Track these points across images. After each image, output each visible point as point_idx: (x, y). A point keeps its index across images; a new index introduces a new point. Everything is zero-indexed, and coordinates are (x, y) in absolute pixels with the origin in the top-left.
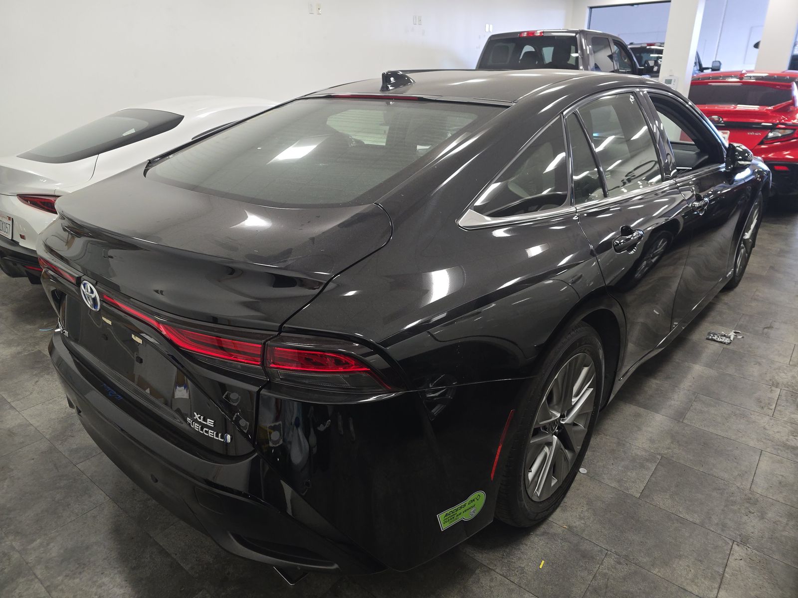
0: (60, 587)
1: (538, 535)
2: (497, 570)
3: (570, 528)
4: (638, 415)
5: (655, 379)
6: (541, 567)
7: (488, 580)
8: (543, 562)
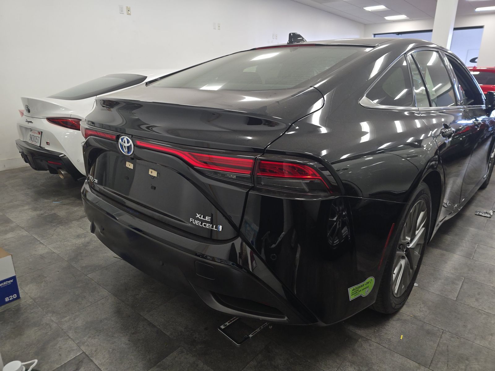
0: (86, 344)
1: (395, 320)
2: (372, 340)
3: (415, 317)
4: (443, 255)
5: (449, 235)
6: (401, 338)
7: (368, 345)
8: (402, 336)
